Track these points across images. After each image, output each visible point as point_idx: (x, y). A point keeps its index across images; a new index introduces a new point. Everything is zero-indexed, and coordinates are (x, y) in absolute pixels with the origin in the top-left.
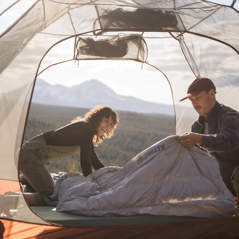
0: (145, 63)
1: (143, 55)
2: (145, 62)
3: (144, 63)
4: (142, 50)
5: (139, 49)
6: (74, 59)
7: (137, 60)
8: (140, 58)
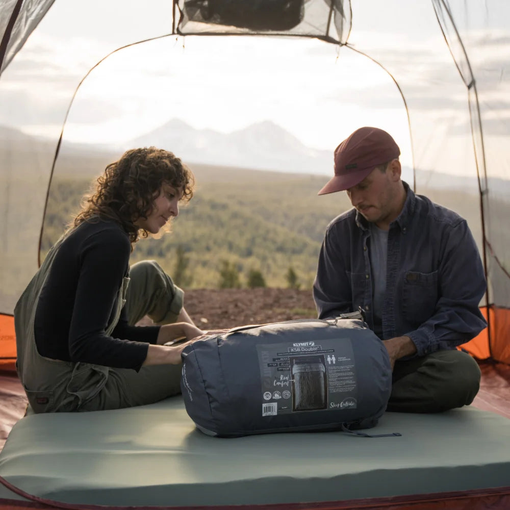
0: (344, 47)
1: (340, 26)
2: (346, 44)
3: (342, 45)
4: (338, 14)
5: (332, 9)
6: (173, 33)
7: (327, 38)
8: (333, 34)
